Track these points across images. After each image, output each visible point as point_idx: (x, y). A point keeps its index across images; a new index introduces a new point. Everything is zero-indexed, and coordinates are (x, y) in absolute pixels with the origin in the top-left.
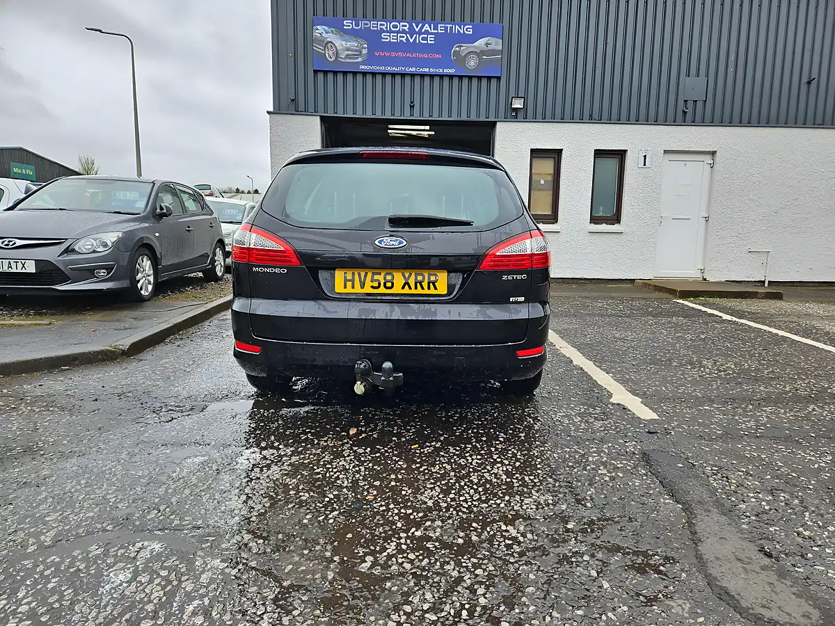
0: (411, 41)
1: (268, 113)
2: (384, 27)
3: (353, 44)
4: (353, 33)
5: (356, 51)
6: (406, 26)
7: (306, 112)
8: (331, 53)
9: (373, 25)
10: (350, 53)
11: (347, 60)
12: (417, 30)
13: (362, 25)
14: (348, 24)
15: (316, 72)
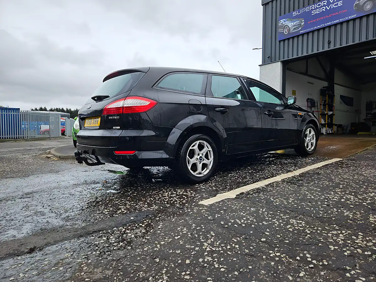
0: (328, 9)
1: (259, 66)
2: (313, 8)
3: (297, 22)
4: (297, 17)
5: (298, 25)
6: (325, 2)
7: (275, 61)
8: (286, 30)
9: (307, 9)
10: (295, 27)
11: (294, 31)
12: (332, 2)
13: (301, 11)
14: (295, 14)
15: (280, 41)
